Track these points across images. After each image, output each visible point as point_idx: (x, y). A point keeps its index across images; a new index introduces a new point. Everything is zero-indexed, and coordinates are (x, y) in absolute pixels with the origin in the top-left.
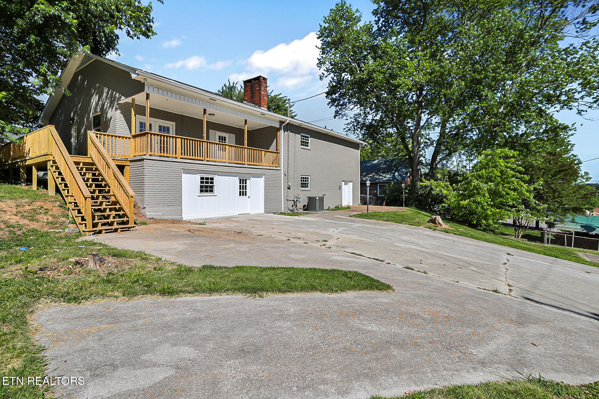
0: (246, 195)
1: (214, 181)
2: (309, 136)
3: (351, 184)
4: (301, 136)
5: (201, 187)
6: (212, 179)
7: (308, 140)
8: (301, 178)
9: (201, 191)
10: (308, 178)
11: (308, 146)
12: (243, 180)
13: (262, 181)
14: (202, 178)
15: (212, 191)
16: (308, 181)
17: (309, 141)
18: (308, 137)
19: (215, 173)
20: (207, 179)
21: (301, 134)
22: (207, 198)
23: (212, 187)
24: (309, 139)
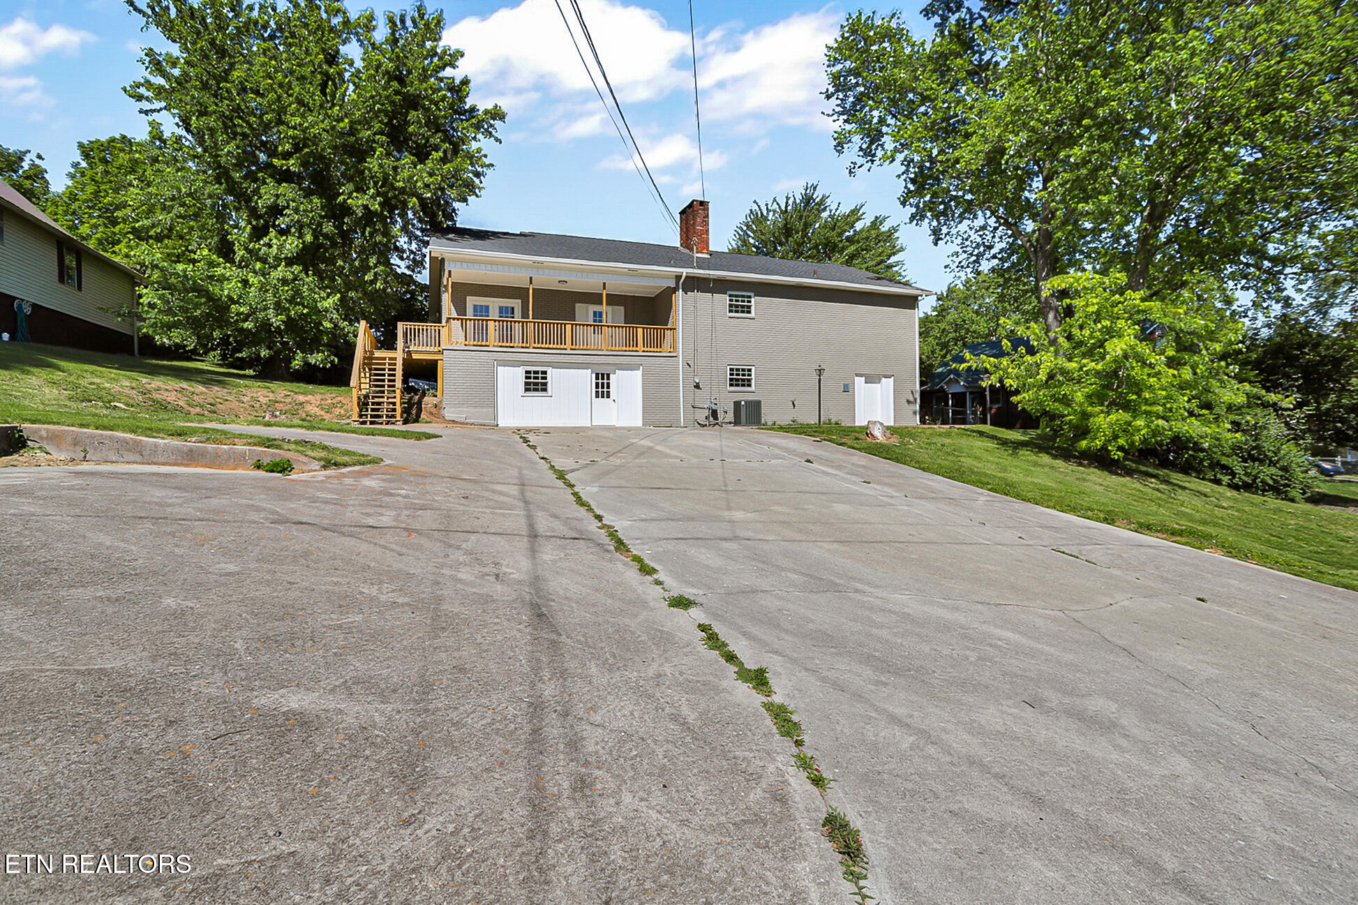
0: (608, 397)
1: (548, 376)
2: (752, 294)
3: (888, 383)
4: (730, 296)
5: (526, 384)
6: (545, 373)
7: (750, 302)
8: (731, 370)
9: (527, 390)
10: (750, 370)
11: (749, 312)
12: (603, 375)
13: (638, 374)
14: (527, 372)
15: (545, 390)
16: (750, 375)
17: (753, 303)
18: (750, 297)
19: (549, 364)
20: (536, 372)
21: (729, 293)
22: (536, 399)
23: (545, 384)
24: (753, 300)
